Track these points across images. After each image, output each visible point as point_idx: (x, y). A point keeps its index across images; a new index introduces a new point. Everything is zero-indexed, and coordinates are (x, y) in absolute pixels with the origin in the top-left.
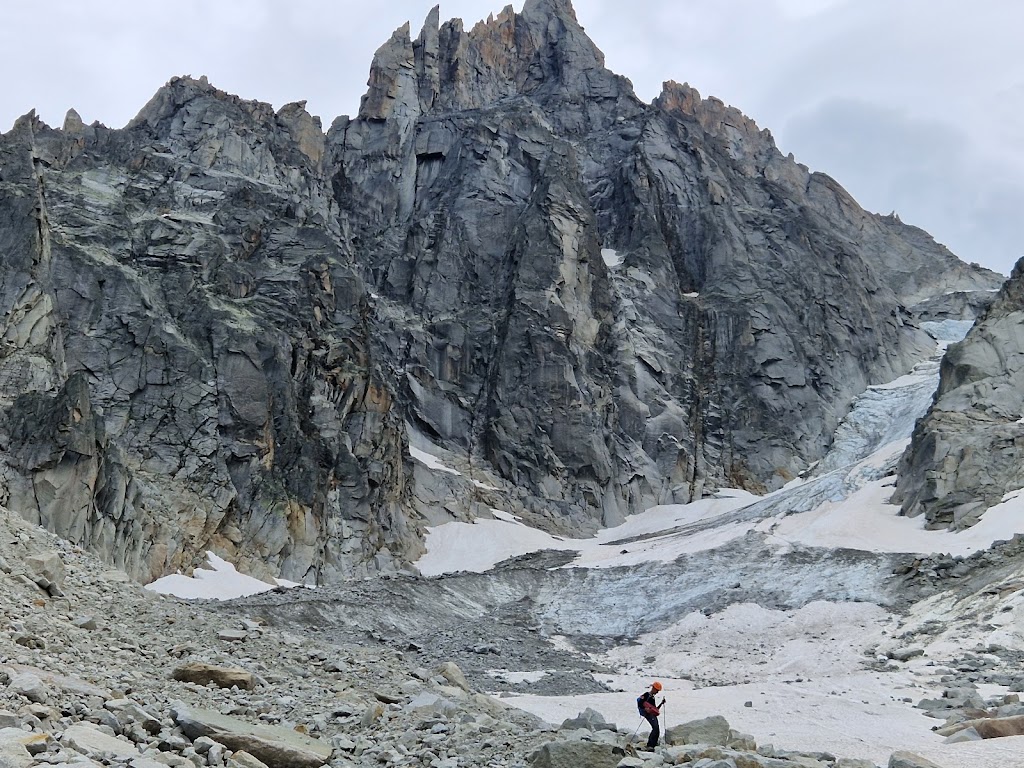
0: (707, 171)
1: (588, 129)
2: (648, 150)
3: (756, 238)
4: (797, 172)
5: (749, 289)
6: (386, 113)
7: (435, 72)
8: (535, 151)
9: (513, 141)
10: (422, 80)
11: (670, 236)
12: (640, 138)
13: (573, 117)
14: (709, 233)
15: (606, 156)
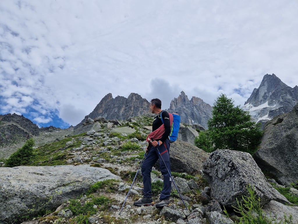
0: (199, 112)
1: (188, 107)
2: (194, 110)
3: (204, 119)
4: (205, 104)
5: (204, 124)
6: (172, 109)
7: (175, 104)
8: (186, 112)
9: (184, 111)
10: (175, 105)
11: (197, 119)
12: (193, 109)
13: (187, 106)
14: (200, 119)
15: (191, 110)
